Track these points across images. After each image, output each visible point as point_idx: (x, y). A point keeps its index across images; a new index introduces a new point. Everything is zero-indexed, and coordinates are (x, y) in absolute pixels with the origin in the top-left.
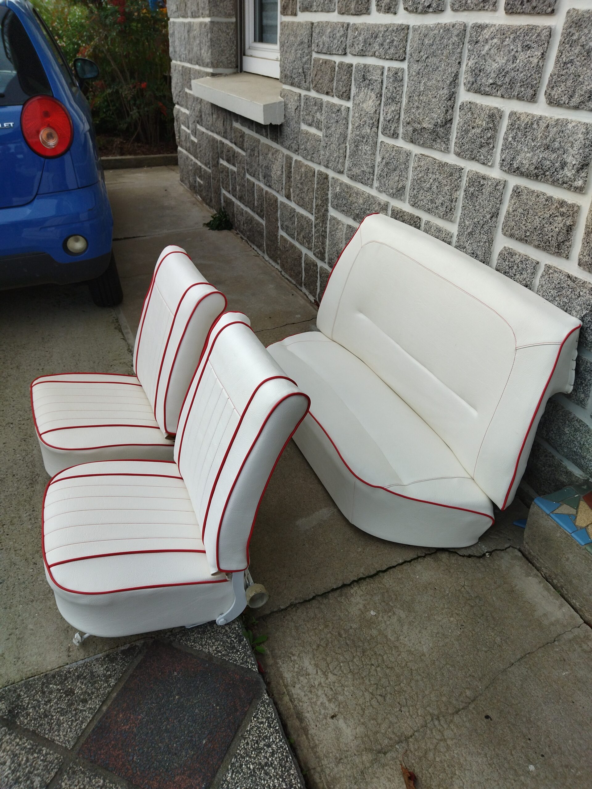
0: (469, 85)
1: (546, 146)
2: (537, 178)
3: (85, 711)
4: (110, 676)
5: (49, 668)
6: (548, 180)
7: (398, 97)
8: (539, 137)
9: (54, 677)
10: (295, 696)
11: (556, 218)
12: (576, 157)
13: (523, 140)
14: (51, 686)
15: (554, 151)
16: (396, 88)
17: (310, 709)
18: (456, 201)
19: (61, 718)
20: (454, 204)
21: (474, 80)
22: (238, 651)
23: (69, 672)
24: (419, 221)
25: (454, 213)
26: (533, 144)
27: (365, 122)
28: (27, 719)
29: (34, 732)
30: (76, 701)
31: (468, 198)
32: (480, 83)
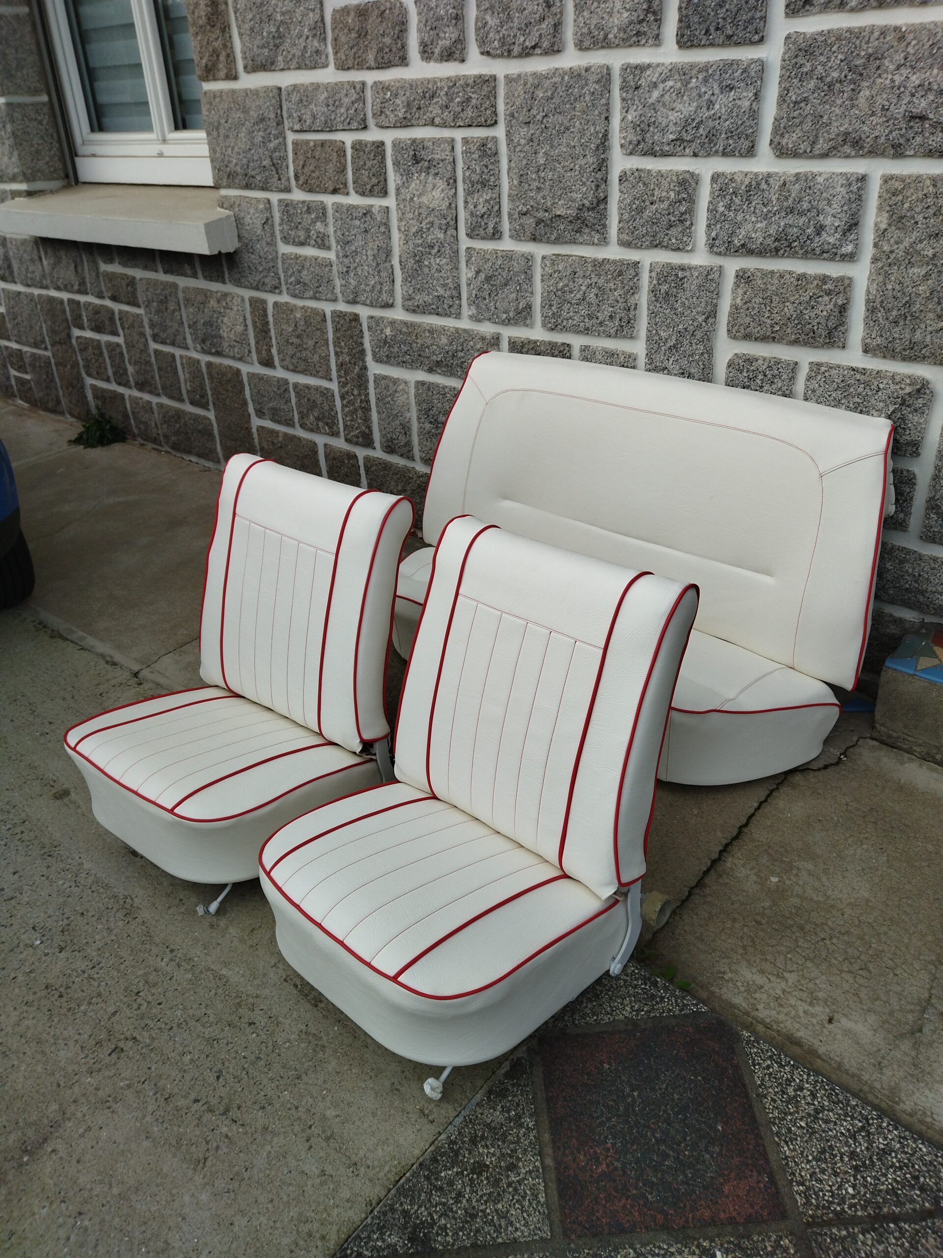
0: (631, 147)
1: (789, 210)
2: (777, 253)
3: (524, 1179)
4: (519, 1117)
5: (417, 1152)
6: (797, 253)
7: (492, 179)
8: (774, 198)
9: (434, 1160)
10: (768, 1020)
11: (820, 299)
12: (839, 216)
13: (745, 207)
14: (443, 1174)
15: (801, 214)
16: (487, 167)
17: (797, 1026)
18: (635, 308)
19: (500, 1206)
20: (632, 313)
21: (640, 138)
22: (662, 998)
23: (454, 1143)
24: (567, 349)
25: (635, 325)
26: (765, 210)
27: (432, 223)
28: (447, 1234)
29: (474, 1245)
30: (500, 1174)
31: (660, 300)
32: (651, 141)
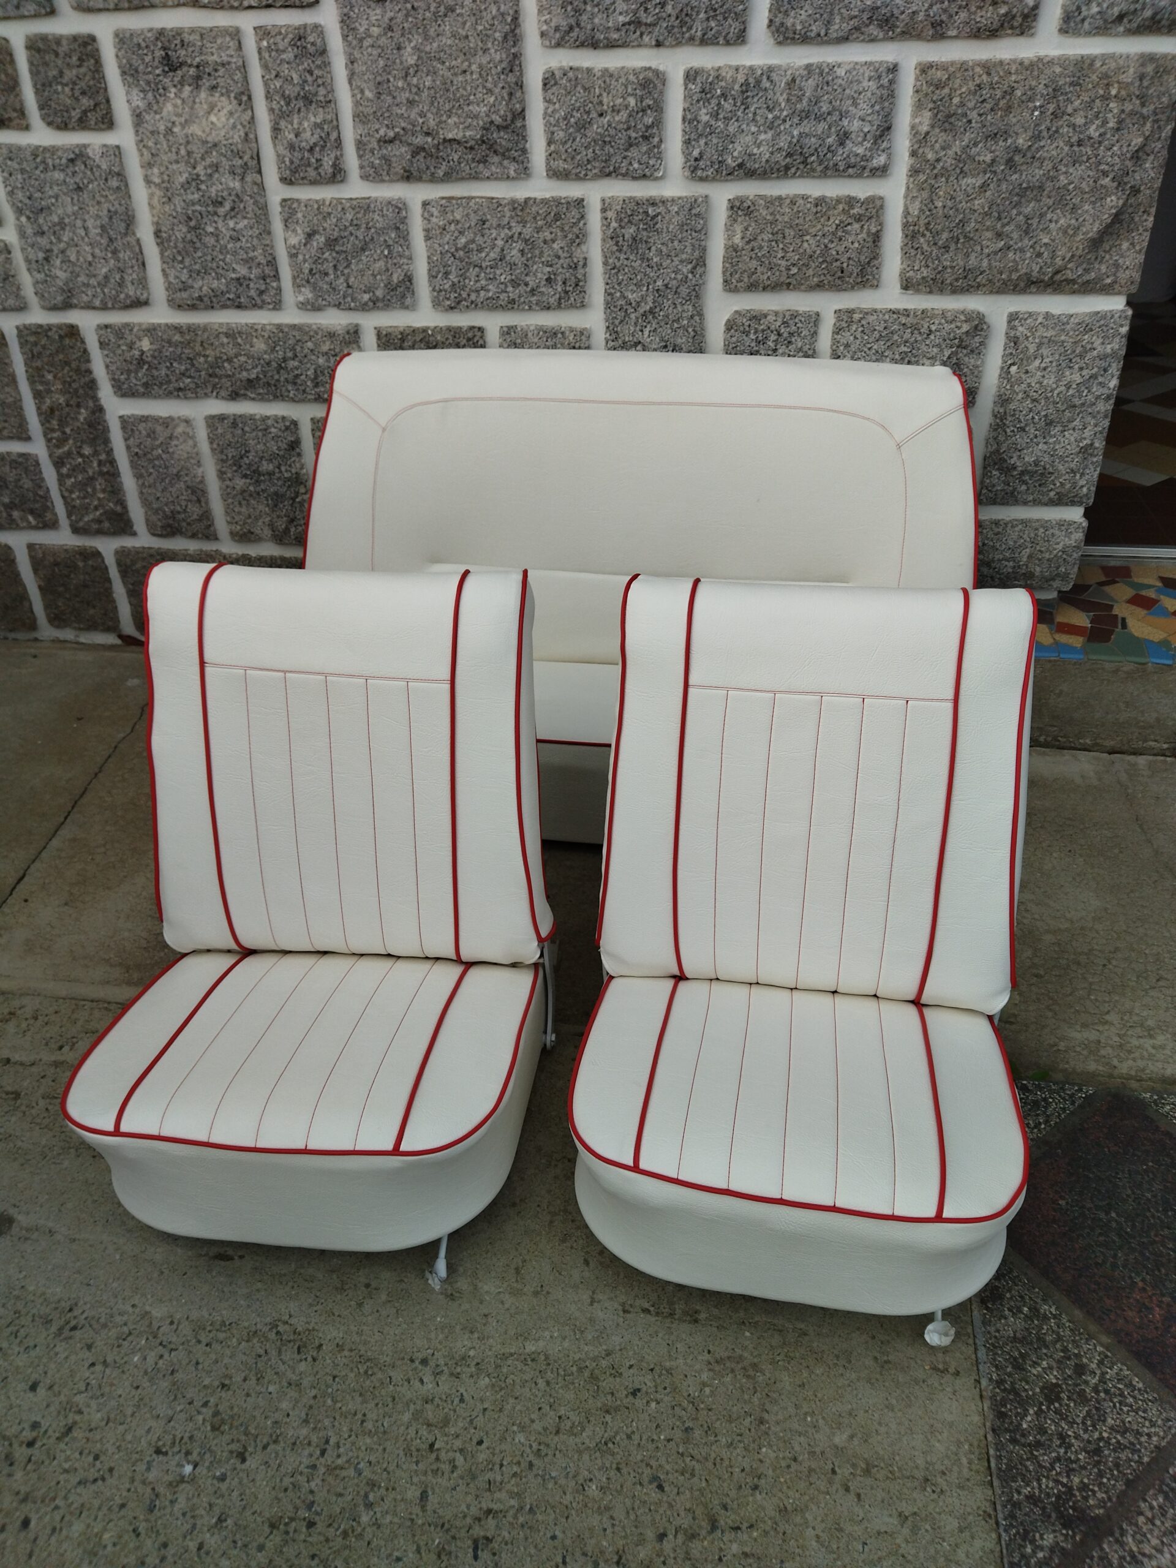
0: (558, 35)
1: (804, 114)
2: (786, 173)
3: (1103, 1374)
4: (1035, 1310)
5: (976, 1419)
6: (813, 170)
7: (322, 91)
8: (781, 99)
9: (1001, 1416)
11: (849, 227)
12: (869, 118)
13: (739, 113)
14: (1025, 1426)
15: (819, 118)
16: (311, 72)
18: (585, 265)
19: (1110, 1421)
20: (581, 271)
21: (572, 21)
22: (1045, 1099)
23: (1000, 1383)
24: (479, 334)
25: (586, 289)
26: (770, 116)
27: (216, 167)
28: (1093, 1491)
29: (1129, 1483)
30: (1077, 1385)
31: (625, 248)
32: (589, 27)
